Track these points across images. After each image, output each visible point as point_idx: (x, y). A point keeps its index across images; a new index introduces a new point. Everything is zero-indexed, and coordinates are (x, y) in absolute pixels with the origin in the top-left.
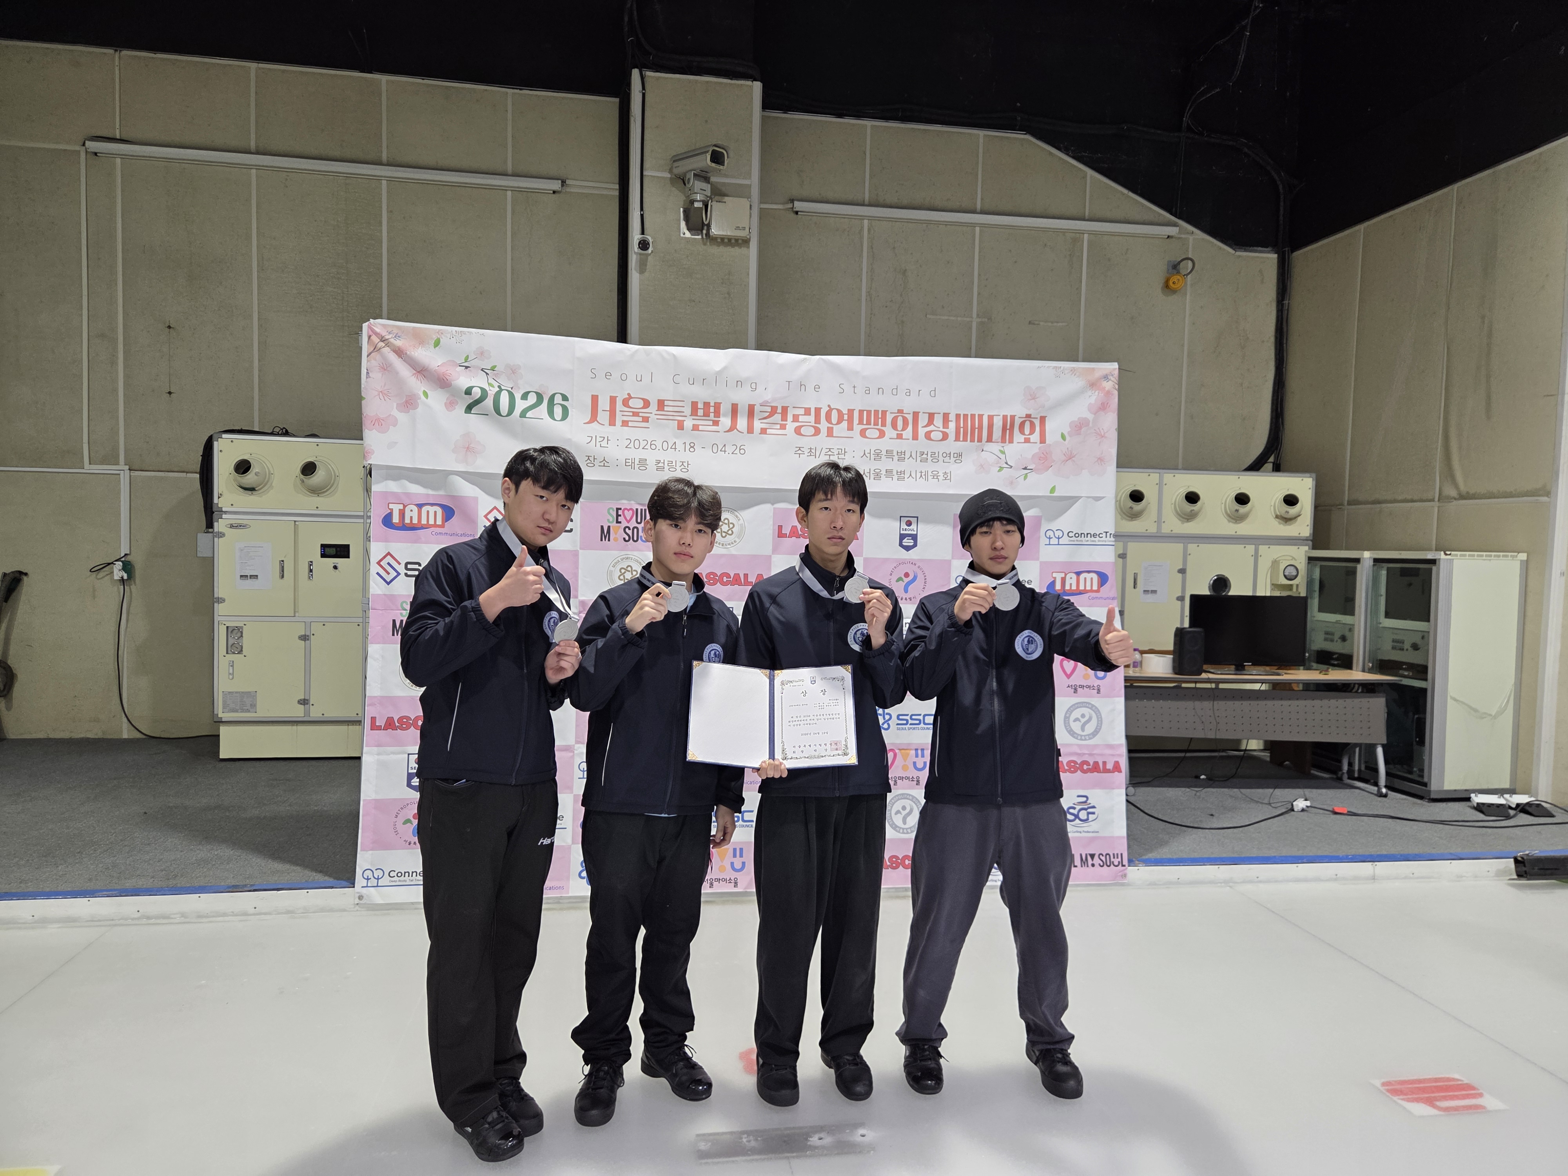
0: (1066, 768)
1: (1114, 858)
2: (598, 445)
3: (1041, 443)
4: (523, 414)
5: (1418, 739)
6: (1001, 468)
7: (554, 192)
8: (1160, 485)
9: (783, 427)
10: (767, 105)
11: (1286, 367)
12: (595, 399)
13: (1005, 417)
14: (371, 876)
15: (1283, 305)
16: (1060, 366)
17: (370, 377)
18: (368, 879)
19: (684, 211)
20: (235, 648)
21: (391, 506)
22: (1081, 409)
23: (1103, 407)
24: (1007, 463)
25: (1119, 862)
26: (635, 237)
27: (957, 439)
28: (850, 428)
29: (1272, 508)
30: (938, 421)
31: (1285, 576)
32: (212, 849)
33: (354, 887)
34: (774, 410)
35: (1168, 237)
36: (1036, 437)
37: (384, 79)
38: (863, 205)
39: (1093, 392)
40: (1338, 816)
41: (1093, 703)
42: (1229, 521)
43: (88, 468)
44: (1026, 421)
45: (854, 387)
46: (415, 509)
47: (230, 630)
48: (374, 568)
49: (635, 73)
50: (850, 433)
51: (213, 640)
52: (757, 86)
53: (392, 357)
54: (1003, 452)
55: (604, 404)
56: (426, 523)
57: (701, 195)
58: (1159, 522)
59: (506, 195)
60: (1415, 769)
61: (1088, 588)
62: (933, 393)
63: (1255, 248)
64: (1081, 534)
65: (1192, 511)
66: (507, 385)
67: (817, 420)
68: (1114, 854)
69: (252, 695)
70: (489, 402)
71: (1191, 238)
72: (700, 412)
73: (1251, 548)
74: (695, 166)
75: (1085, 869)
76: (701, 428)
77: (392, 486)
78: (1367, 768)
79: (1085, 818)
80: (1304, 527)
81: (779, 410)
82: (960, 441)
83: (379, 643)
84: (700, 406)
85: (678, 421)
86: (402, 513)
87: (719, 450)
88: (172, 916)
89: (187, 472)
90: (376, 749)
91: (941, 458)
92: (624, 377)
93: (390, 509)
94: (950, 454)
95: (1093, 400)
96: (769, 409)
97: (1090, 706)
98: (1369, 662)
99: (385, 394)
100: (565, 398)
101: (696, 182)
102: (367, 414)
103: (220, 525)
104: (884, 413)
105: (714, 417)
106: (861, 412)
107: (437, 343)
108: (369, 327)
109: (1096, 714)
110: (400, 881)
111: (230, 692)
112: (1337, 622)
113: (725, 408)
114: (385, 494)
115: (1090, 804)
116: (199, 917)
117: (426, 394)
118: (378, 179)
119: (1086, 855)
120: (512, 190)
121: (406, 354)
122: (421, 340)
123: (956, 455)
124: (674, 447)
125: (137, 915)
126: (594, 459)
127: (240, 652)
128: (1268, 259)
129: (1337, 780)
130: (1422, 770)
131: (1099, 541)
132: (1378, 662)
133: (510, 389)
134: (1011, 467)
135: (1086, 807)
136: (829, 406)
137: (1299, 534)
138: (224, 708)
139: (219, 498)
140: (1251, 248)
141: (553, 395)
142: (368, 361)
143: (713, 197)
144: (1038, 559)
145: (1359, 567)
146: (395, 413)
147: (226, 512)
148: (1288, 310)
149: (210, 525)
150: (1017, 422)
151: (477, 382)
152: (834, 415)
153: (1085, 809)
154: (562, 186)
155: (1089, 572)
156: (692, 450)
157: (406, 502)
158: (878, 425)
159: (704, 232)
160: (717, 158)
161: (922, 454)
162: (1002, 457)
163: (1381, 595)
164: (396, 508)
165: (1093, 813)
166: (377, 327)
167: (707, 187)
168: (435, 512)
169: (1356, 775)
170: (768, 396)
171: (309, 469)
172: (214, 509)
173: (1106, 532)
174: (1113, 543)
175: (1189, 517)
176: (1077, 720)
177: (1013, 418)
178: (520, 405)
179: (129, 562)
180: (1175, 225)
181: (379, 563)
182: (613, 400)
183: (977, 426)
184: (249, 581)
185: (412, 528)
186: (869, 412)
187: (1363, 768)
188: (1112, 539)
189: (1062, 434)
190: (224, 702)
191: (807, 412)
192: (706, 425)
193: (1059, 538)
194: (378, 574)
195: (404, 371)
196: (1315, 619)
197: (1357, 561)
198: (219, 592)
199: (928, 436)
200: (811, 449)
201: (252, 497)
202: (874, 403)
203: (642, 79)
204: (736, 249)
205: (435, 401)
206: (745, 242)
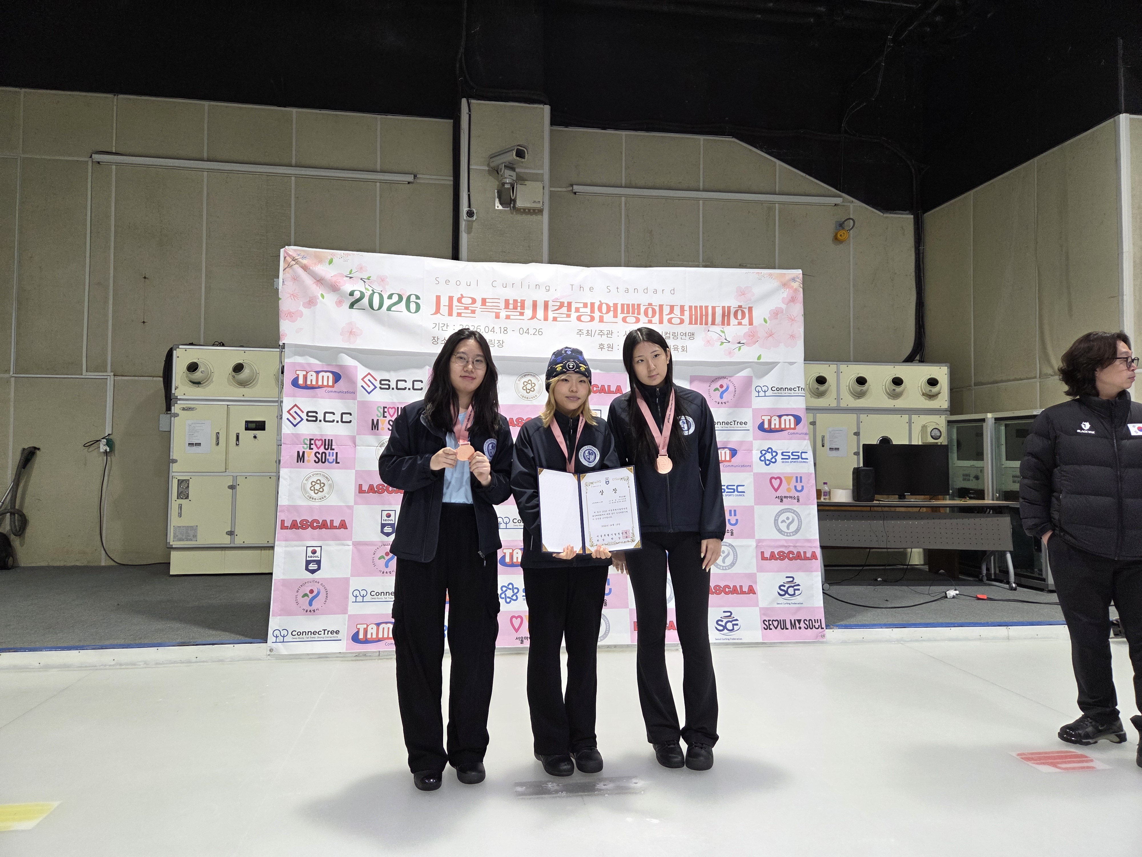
0: (777, 556)
1: (815, 622)
2: (440, 329)
3: (750, 325)
4: (389, 309)
5: (1036, 548)
6: (722, 343)
7: (409, 183)
8: (838, 373)
9: (569, 316)
10: (554, 122)
11: (924, 293)
12: (438, 298)
13: (723, 307)
14: (279, 635)
15: (919, 250)
16: (761, 272)
17: (285, 285)
18: (277, 637)
19: (498, 192)
20: (184, 494)
21: (298, 372)
22: (777, 301)
23: (793, 300)
24: (726, 339)
25: (819, 625)
26: (464, 208)
27: (691, 323)
28: (615, 316)
29: (920, 388)
30: (677, 311)
31: (932, 436)
32: (166, 623)
33: (267, 643)
34: (562, 305)
35: (835, 205)
36: (746, 321)
37: (294, 110)
38: (621, 187)
39: (785, 289)
40: (981, 601)
41: (794, 509)
42: (889, 398)
43: (85, 374)
44: (739, 310)
45: (617, 288)
46: (314, 374)
47: (180, 482)
48: (285, 415)
49: (464, 101)
50: (615, 320)
51: (168, 489)
52: (547, 108)
53: (300, 271)
54: (723, 332)
55: (445, 301)
56: (321, 384)
57: (510, 180)
58: (838, 399)
59: (376, 185)
60: (1036, 570)
61: (788, 426)
62: (673, 292)
63: (898, 212)
64: (781, 388)
65: (861, 390)
66: (378, 289)
67: (592, 311)
68: (815, 620)
69: (194, 528)
70: (365, 301)
71: (851, 205)
72: (511, 306)
73: (906, 417)
74: (505, 160)
75: (794, 630)
76: (512, 317)
77: (299, 360)
78: (1000, 571)
79: (793, 593)
80: (943, 401)
81: (566, 305)
82: (692, 324)
83: (287, 468)
84: (511, 302)
85: (496, 312)
86: (305, 378)
87: (524, 332)
88: (138, 663)
89: (153, 377)
90: (284, 542)
91: (679, 336)
92: (458, 283)
93: (297, 374)
94: (686, 333)
95: (785, 295)
96: (559, 304)
97: (793, 511)
98: (997, 493)
99: (295, 296)
100: (418, 297)
101: (506, 170)
102: (282, 310)
103: (176, 409)
105: (521, 310)
107: (331, 262)
108: (285, 251)
109: (797, 517)
110: (299, 638)
111: (178, 527)
112: (972, 467)
113: (528, 304)
114: (294, 364)
115: (796, 583)
116: (157, 664)
117: (323, 296)
118: (289, 176)
119: (795, 620)
120: (380, 182)
121: (310, 269)
122: (320, 260)
123: (690, 334)
124: (493, 330)
125: (113, 663)
126: (438, 339)
127: (187, 498)
128: (907, 219)
129: (978, 579)
130: (1041, 570)
131: (794, 393)
132: (1004, 493)
133: (380, 292)
134: (729, 342)
135: (793, 585)
136: (600, 301)
137: (940, 406)
138: (174, 537)
139: (175, 389)
140: (894, 212)
141: (410, 296)
142: (284, 274)
143: (517, 181)
144: (751, 407)
145: (984, 424)
146: (301, 308)
147: (180, 399)
148: (923, 253)
149: (169, 409)
150: (733, 311)
151: (358, 287)
152: (604, 309)
153: (793, 587)
154: (414, 178)
155: (787, 415)
156: (505, 332)
157: (308, 369)
158: (635, 314)
159: (512, 205)
160: (520, 154)
162: (723, 335)
163: (1003, 445)
164: (301, 374)
165: (799, 590)
166: (290, 251)
167: (514, 174)
168: (328, 377)
169: (993, 577)
170: (558, 295)
171: (238, 368)
172: (172, 397)
173: (799, 387)
174: (804, 395)
175: (860, 395)
176: (783, 521)
177: (729, 308)
178: (387, 303)
179: (111, 439)
180: (840, 197)
181: (288, 412)
182: (451, 299)
183: (704, 314)
184: (194, 447)
185: (312, 388)
186: (628, 305)
187: (997, 572)
188: (803, 391)
189: (764, 318)
190: (174, 534)
191: (585, 305)
192: (514, 315)
193: (765, 392)
194: (288, 419)
195: (308, 280)
196: (955, 465)
197: (983, 420)
198: (174, 455)
199: (670, 321)
200: (588, 331)
201: (199, 389)
202: (631, 299)
203: (469, 105)
204: (534, 218)
205: (328, 300)
206: (540, 211)
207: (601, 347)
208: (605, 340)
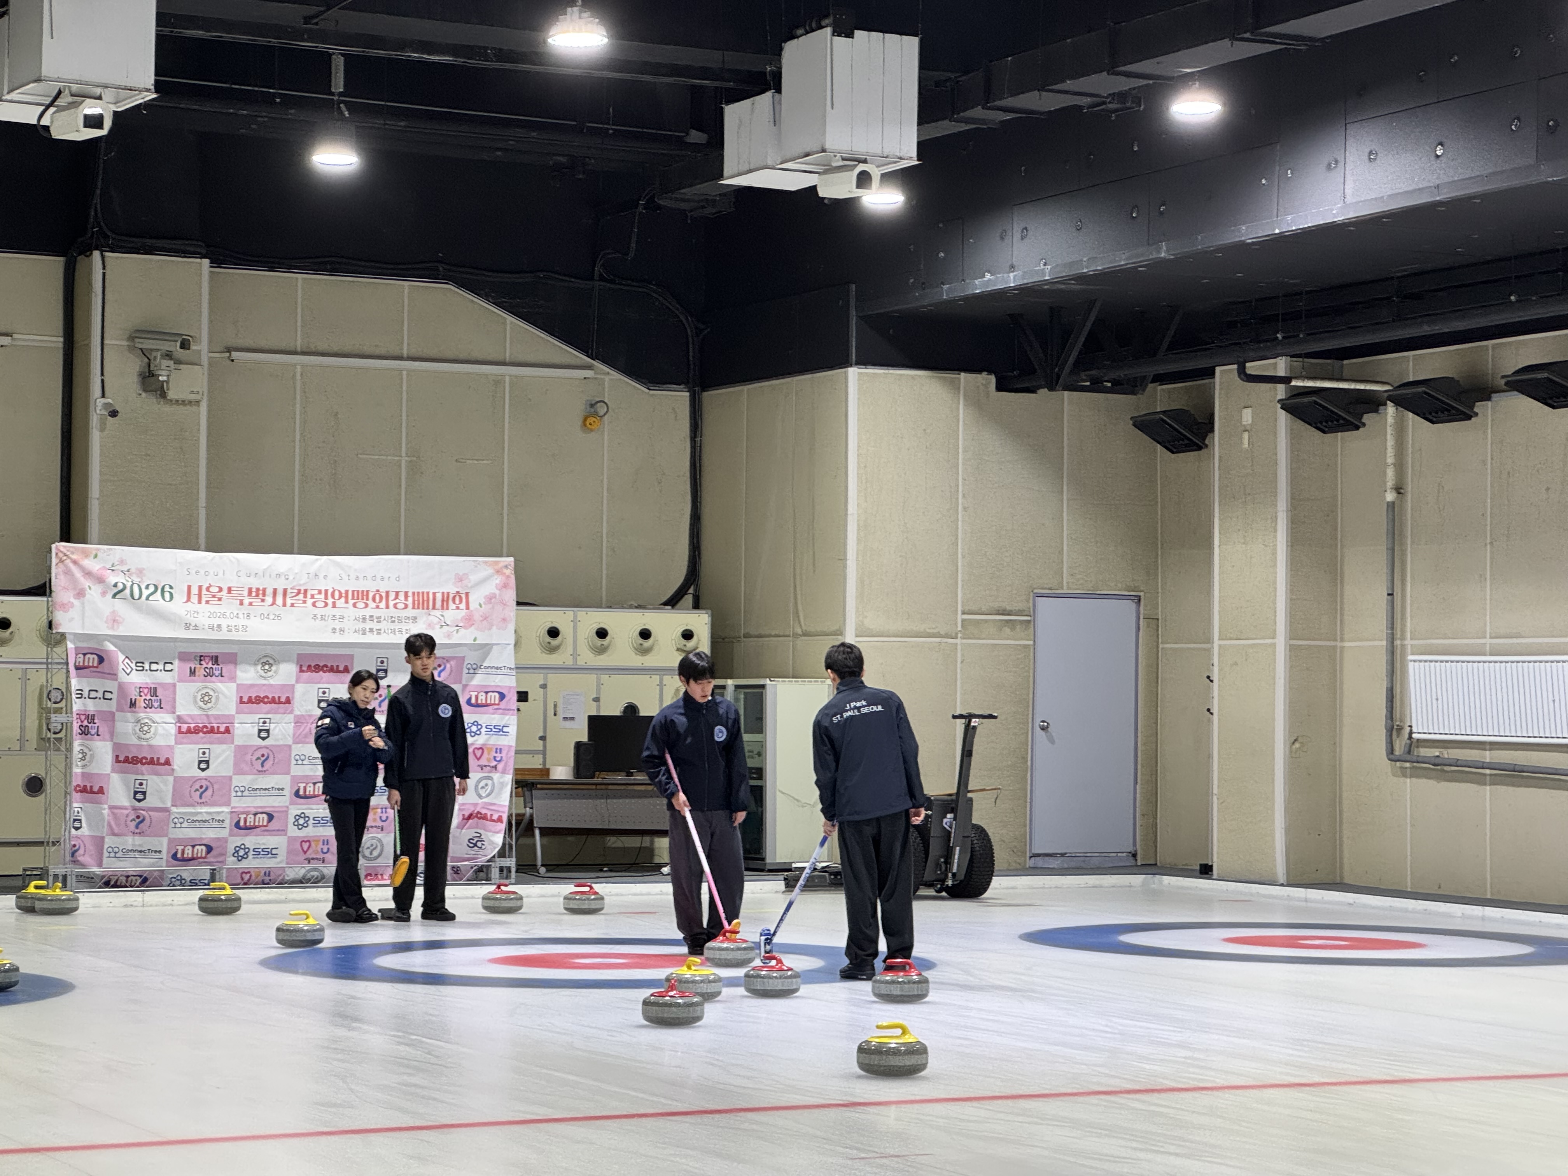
2: (192, 616)
3: (466, 609)
4: (147, 599)
6: (442, 626)
8: (575, 621)
9: (305, 602)
11: (700, 503)
12: (189, 587)
13: (443, 593)
15: (695, 441)
16: (477, 560)
17: (59, 578)
22: (491, 588)
23: (505, 586)
24: (445, 623)
26: (97, 398)
27: (414, 608)
28: (347, 602)
29: (673, 642)
30: (402, 597)
34: (299, 592)
35: (585, 379)
36: (463, 606)
38: (296, 354)
39: (499, 577)
41: (493, 777)
42: (636, 654)
44: (457, 595)
45: (349, 577)
46: (82, 658)
49: (96, 254)
50: (346, 606)
52: (206, 264)
53: (71, 565)
54: (442, 616)
55: (195, 591)
56: (88, 667)
58: (575, 655)
62: (398, 579)
64: (489, 667)
65: (602, 645)
66: (137, 580)
67: (326, 598)
70: (127, 591)
71: (607, 378)
72: (254, 594)
73: (656, 678)
76: (254, 604)
81: (302, 592)
84: (254, 590)
85: (240, 600)
87: (266, 617)
91: (404, 620)
92: (207, 573)
94: (409, 618)
95: (498, 582)
96: (296, 591)
99: (65, 588)
100: (171, 588)
101: (162, 360)
102: (56, 601)
104: (368, 591)
105: (262, 597)
106: (353, 592)
107: (96, 556)
108: (57, 548)
113: (269, 592)
117: (90, 588)
121: (80, 564)
122: (86, 554)
123: (413, 618)
124: (238, 616)
126: (190, 625)
128: (683, 397)
133: (139, 583)
134: (448, 625)
136: (333, 588)
140: (664, 386)
141: (165, 586)
142: (56, 567)
146: (72, 600)
148: (700, 447)
150: (451, 596)
151: (120, 579)
152: (337, 596)
156: (248, 618)
158: (364, 600)
159: (161, 396)
160: (186, 346)
161: (392, 617)
162: (443, 619)
166: (60, 548)
168: (93, 660)
170: (295, 583)
173: (505, 666)
175: (602, 650)
176: (483, 788)
177: (448, 593)
178: (146, 593)
180: (589, 367)
182: (200, 588)
183: (426, 599)
185: (79, 668)
186: (358, 592)
189: (479, 603)
191: (320, 592)
192: (257, 602)
193: (474, 670)
195: (78, 574)
199: (395, 606)
200: (321, 615)
202: (361, 586)
203: (103, 259)
204: (190, 409)
205: (94, 592)
206: (197, 404)
207: (334, 630)
208: (337, 625)
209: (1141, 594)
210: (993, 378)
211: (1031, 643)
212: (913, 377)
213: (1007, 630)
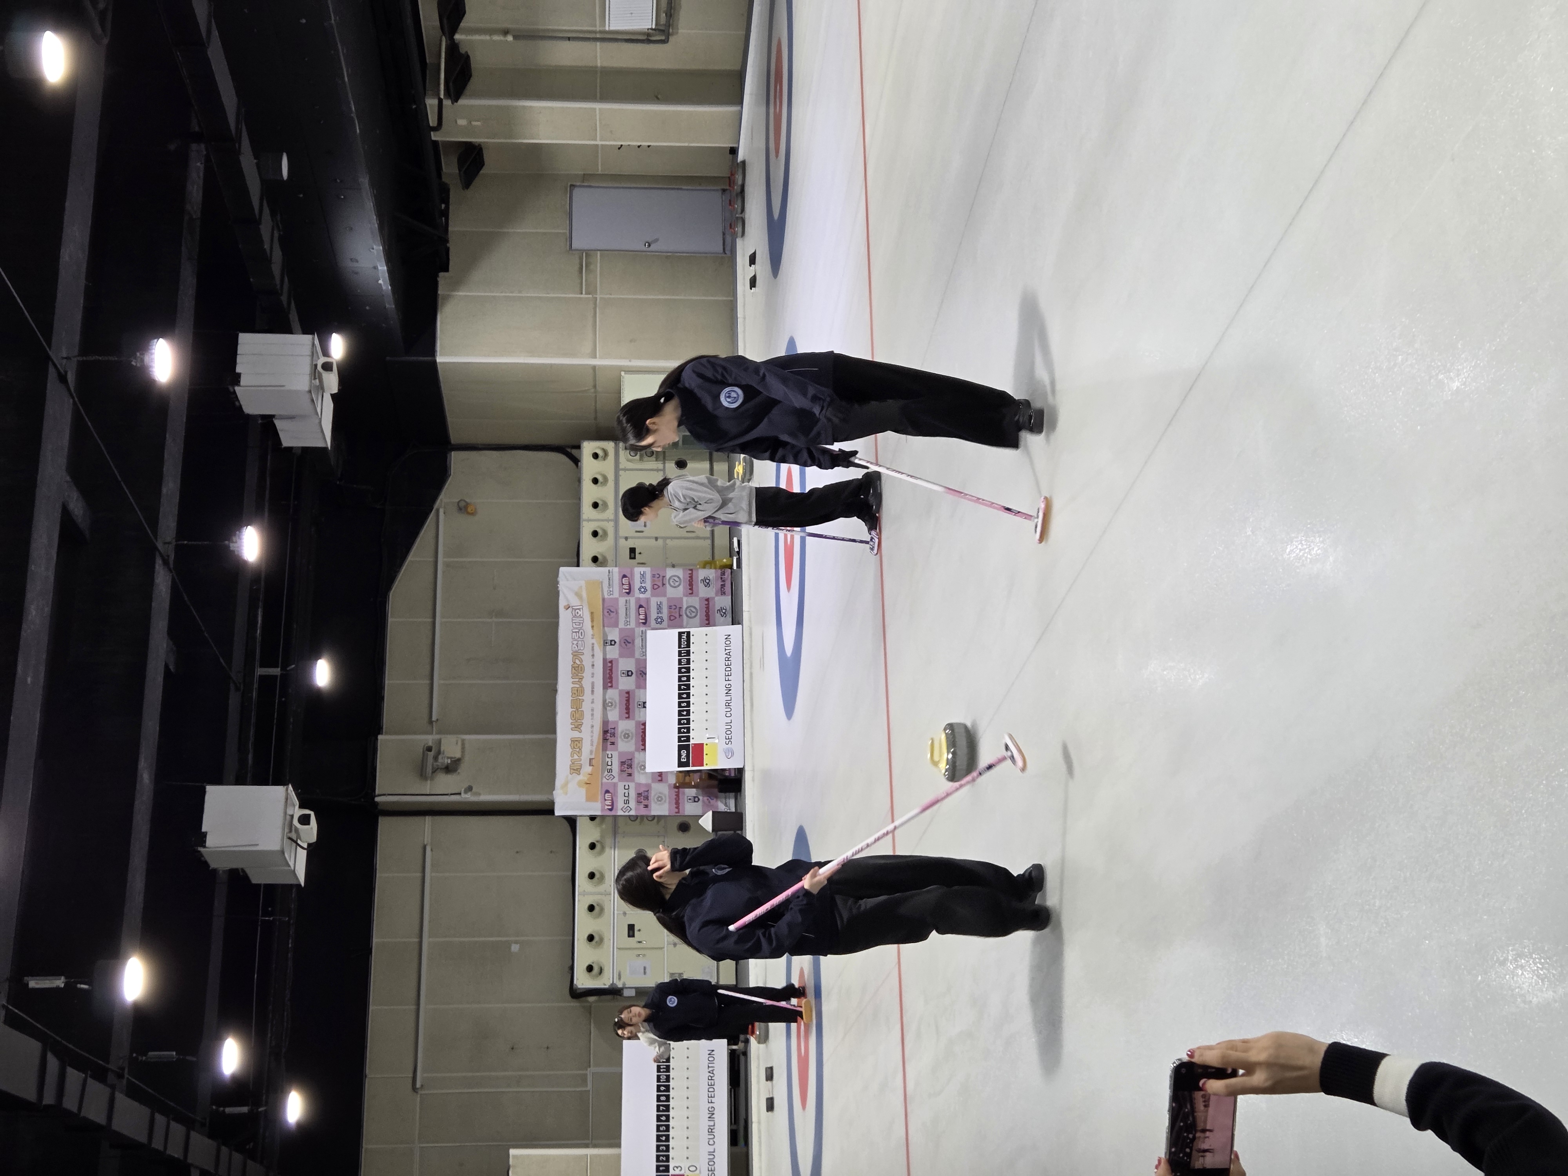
8: (589, 520)
15: (484, 448)
29: (599, 464)
38: (431, 684)
43: (589, 1087)
49: (375, 800)
58: (608, 520)
63: (449, 464)
65: (602, 506)
71: (444, 501)
73: (621, 473)
80: (609, 446)
103: (619, 985)
118: (429, 942)
128: (456, 457)
137: (613, 449)
139: (605, 985)
140: (448, 467)
147: (613, 979)
149: (619, 990)
159: (458, 761)
160: (429, 749)
171: (589, 939)
172: (611, 988)
175: (605, 505)
180: (437, 511)
201: (605, 966)
203: (379, 795)
204: (467, 746)
206: (463, 741)
209: (569, 184)
210: (441, 274)
211: (599, 252)
212: (442, 323)
213: (592, 267)
